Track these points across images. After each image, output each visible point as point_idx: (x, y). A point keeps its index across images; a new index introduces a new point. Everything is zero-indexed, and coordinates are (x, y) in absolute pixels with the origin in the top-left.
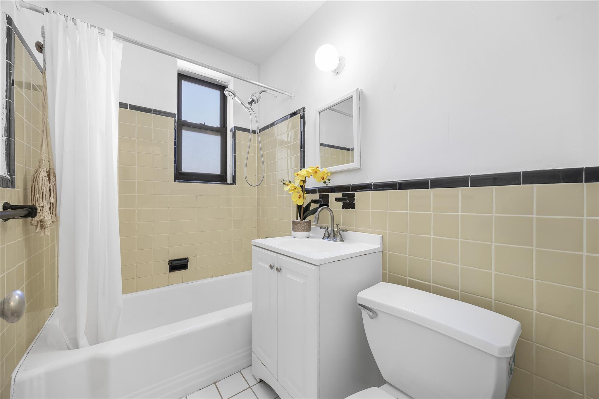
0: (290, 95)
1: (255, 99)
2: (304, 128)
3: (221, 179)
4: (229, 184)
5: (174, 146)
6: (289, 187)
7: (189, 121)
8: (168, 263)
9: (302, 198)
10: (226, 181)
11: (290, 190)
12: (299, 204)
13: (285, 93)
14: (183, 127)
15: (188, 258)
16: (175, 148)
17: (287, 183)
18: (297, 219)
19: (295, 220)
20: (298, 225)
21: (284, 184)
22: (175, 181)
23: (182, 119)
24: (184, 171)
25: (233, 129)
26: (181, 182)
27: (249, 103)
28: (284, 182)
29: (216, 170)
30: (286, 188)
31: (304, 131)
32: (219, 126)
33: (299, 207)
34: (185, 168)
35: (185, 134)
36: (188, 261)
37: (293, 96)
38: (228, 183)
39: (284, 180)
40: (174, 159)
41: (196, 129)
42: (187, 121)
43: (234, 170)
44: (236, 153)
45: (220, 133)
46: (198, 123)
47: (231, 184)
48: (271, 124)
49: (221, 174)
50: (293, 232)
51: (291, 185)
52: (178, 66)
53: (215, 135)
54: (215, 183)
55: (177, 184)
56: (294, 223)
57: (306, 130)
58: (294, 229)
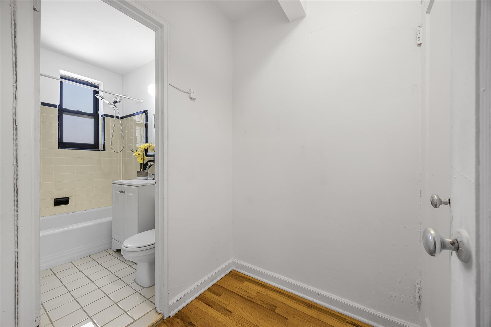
0: (140, 101)
1: (117, 101)
2: (147, 121)
3: (94, 147)
4: (100, 151)
5: (58, 126)
6: (136, 154)
7: (69, 108)
8: (53, 200)
9: (143, 159)
10: (98, 148)
11: (136, 155)
12: (142, 163)
13: (136, 100)
14: (64, 113)
15: (69, 197)
16: (58, 127)
17: (134, 151)
18: (141, 170)
19: (139, 171)
20: (140, 173)
21: (133, 152)
22: (58, 148)
23: (63, 107)
24: (65, 142)
25: (103, 115)
26: (63, 149)
27: (113, 103)
28: (133, 151)
29: (91, 141)
30: (134, 154)
31: (147, 123)
32: (92, 112)
33: (141, 164)
34: (66, 139)
35: (66, 117)
36: (69, 199)
37: (142, 101)
38: (100, 149)
39: (133, 150)
40: (58, 134)
41: (74, 114)
42: (67, 109)
43: (104, 142)
44: (105, 131)
45: (93, 117)
46: (76, 110)
47: (102, 151)
48: (130, 115)
49: (94, 143)
50: (137, 177)
51: (137, 152)
52: (60, 73)
53: (89, 118)
54: (89, 150)
55: (60, 150)
56: (138, 172)
57: (148, 123)
58: (138, 176)
